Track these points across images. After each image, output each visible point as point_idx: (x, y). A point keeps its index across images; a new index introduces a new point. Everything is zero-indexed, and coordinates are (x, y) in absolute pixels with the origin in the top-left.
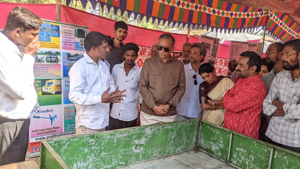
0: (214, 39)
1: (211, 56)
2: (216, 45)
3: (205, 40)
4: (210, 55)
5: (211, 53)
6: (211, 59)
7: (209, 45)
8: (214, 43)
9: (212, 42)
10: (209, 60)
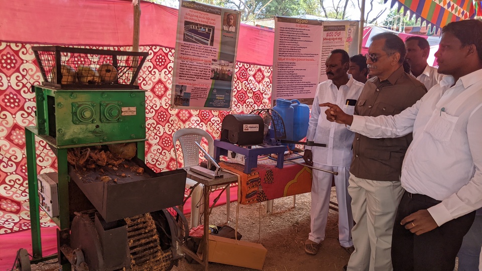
0: (223, 13)
1: (220, 59)
2: (232, 29)
3: (196, 14)
4: (216, 58)
5: (218, 50)
6: (219, 68)
7: (209, 30)
8: (224, 24)
9: (217, 22)
10: (213, 70)
